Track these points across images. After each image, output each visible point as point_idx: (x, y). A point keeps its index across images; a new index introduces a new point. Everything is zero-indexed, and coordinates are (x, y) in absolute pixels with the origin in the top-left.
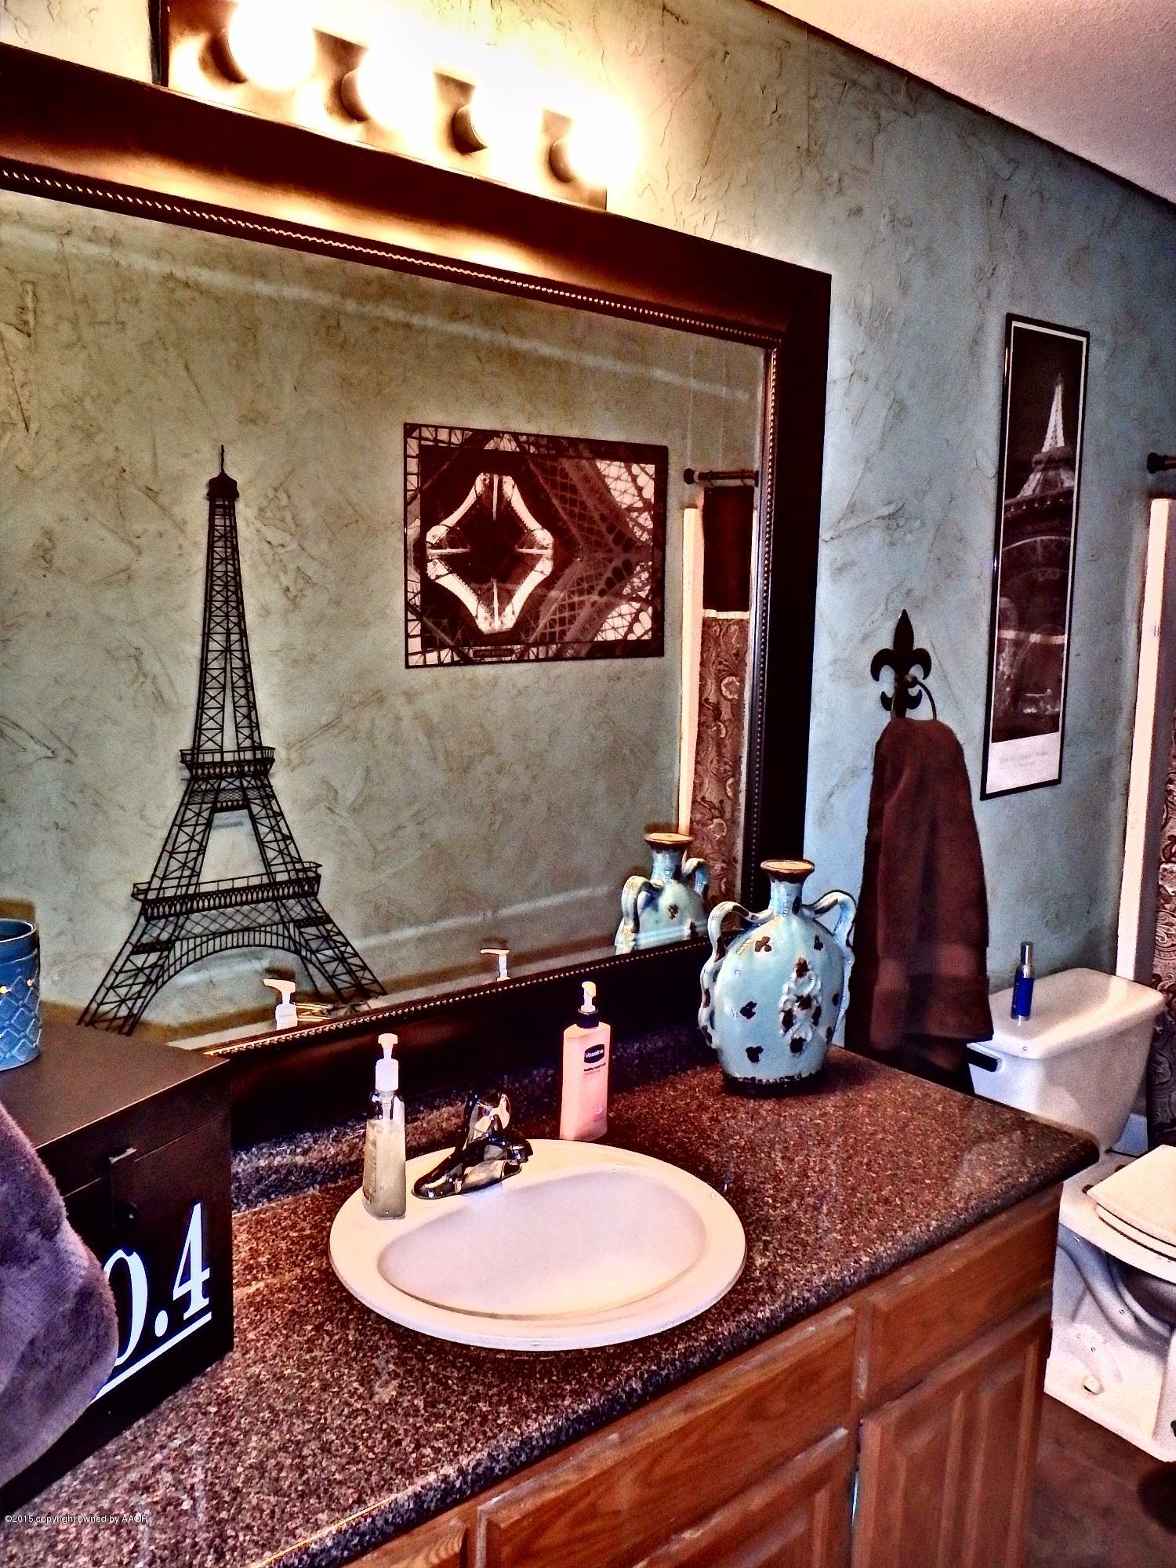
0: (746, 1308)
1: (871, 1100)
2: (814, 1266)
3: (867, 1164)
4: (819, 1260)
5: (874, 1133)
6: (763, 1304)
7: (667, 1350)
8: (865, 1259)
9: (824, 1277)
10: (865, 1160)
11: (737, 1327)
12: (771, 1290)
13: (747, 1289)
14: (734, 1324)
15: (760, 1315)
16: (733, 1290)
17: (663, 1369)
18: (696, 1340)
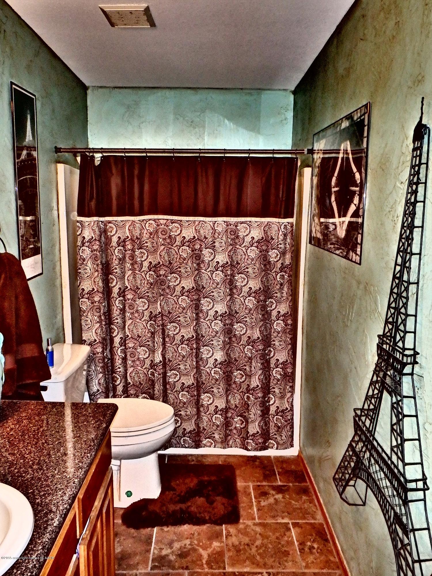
0: (48, 525)
1: (25, 416)
2: (60, 493)
3: (46, 442)
4: (60, 490)
5: (38, 429)
6: (52, 519)
7: (29, 562)
8: (76, 480)
9: (67, 495)
10: (44, 442)
11: (50, 535)
12: (51, 511)
13: (41, 517)
14: (48, 534)
15: (55, 525)
16: (36, 521)
17: (33, 572)
18: (38, 551)
